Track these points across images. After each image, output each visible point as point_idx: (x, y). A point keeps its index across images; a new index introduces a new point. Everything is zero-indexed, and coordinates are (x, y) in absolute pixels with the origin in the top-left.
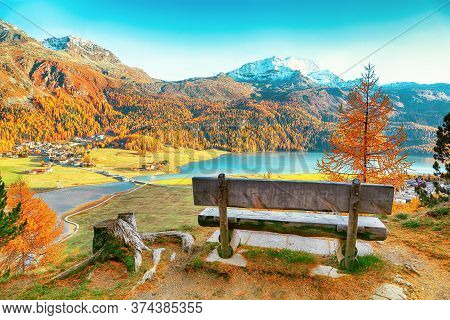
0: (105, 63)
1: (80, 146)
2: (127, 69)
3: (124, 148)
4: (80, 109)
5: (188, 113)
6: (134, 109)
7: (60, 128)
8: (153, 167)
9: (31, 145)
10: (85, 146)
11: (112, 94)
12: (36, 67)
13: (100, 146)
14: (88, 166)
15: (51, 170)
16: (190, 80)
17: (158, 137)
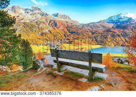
0: (67, 20)
2: (73, 21)
3: (71, 44)
4: (60, 33)
5: (90, 34)
6: (74, 32)
7: (55, 38)
8: (79, 50)
9: (49, 42)
10: (61, 43)
11: (68, 28)
12: (50, 22)
13: (65, 43)
16: (91, 23)
17: (81, 41)
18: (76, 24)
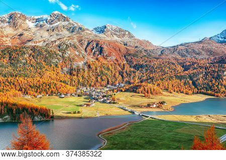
0: (126, 39)
1: (110, 90)
2: (139, 41)
3: (136, 92)
4: (111, 68)
5: (180, 68)
6: (142, 66)
8: (155, 106)
9: (84, 89)
10: (113, 90)
11: (129, 58)
12: (88, 44)
13: (122, 91)
14: (114, 103)
15: (94, 105)
16: (181, 45)
17: (158, 85)
18: (146, 49)
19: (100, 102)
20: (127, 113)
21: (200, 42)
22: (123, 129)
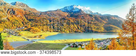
0: (25, 8)
2: (31, 9)
3: (29, 31)
4: (18, 20)
5: (48, 21)
6: (32, 20)
7: (13, 25)
8: (38, 37)
9: (7, 30)
10: (19, 30)
11: (26, 16)
12: (8, 10)
13: (23, 30)
14: (20, 36)
15: (11, 36)
16: (49, 11)
17: (39, 28)
18: (34, 12)
19: (14, 35)
20: (26, 40)
21: (56, 11)
22: (24, 47)
